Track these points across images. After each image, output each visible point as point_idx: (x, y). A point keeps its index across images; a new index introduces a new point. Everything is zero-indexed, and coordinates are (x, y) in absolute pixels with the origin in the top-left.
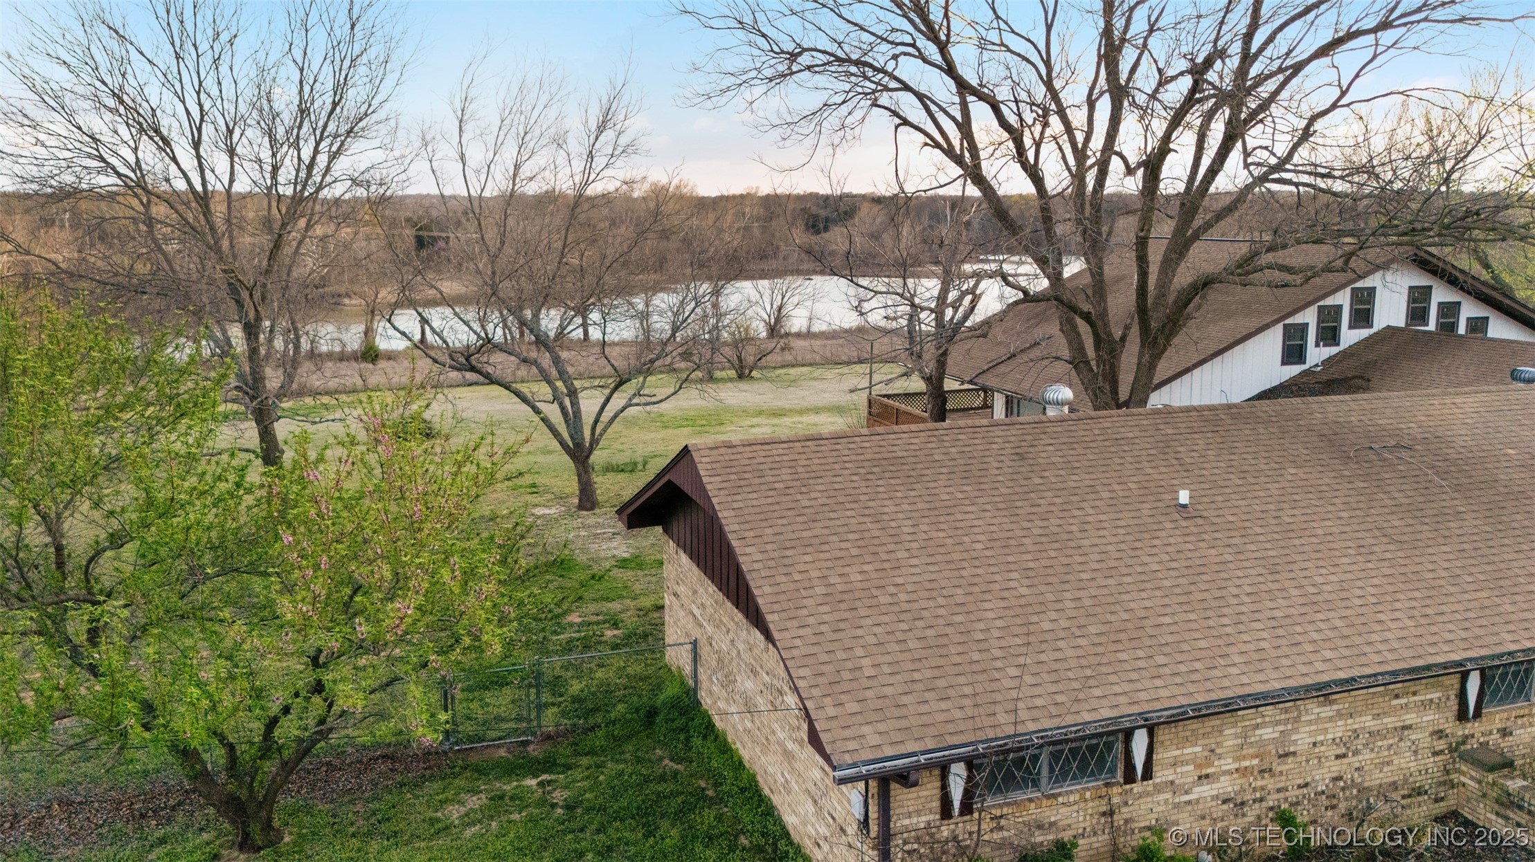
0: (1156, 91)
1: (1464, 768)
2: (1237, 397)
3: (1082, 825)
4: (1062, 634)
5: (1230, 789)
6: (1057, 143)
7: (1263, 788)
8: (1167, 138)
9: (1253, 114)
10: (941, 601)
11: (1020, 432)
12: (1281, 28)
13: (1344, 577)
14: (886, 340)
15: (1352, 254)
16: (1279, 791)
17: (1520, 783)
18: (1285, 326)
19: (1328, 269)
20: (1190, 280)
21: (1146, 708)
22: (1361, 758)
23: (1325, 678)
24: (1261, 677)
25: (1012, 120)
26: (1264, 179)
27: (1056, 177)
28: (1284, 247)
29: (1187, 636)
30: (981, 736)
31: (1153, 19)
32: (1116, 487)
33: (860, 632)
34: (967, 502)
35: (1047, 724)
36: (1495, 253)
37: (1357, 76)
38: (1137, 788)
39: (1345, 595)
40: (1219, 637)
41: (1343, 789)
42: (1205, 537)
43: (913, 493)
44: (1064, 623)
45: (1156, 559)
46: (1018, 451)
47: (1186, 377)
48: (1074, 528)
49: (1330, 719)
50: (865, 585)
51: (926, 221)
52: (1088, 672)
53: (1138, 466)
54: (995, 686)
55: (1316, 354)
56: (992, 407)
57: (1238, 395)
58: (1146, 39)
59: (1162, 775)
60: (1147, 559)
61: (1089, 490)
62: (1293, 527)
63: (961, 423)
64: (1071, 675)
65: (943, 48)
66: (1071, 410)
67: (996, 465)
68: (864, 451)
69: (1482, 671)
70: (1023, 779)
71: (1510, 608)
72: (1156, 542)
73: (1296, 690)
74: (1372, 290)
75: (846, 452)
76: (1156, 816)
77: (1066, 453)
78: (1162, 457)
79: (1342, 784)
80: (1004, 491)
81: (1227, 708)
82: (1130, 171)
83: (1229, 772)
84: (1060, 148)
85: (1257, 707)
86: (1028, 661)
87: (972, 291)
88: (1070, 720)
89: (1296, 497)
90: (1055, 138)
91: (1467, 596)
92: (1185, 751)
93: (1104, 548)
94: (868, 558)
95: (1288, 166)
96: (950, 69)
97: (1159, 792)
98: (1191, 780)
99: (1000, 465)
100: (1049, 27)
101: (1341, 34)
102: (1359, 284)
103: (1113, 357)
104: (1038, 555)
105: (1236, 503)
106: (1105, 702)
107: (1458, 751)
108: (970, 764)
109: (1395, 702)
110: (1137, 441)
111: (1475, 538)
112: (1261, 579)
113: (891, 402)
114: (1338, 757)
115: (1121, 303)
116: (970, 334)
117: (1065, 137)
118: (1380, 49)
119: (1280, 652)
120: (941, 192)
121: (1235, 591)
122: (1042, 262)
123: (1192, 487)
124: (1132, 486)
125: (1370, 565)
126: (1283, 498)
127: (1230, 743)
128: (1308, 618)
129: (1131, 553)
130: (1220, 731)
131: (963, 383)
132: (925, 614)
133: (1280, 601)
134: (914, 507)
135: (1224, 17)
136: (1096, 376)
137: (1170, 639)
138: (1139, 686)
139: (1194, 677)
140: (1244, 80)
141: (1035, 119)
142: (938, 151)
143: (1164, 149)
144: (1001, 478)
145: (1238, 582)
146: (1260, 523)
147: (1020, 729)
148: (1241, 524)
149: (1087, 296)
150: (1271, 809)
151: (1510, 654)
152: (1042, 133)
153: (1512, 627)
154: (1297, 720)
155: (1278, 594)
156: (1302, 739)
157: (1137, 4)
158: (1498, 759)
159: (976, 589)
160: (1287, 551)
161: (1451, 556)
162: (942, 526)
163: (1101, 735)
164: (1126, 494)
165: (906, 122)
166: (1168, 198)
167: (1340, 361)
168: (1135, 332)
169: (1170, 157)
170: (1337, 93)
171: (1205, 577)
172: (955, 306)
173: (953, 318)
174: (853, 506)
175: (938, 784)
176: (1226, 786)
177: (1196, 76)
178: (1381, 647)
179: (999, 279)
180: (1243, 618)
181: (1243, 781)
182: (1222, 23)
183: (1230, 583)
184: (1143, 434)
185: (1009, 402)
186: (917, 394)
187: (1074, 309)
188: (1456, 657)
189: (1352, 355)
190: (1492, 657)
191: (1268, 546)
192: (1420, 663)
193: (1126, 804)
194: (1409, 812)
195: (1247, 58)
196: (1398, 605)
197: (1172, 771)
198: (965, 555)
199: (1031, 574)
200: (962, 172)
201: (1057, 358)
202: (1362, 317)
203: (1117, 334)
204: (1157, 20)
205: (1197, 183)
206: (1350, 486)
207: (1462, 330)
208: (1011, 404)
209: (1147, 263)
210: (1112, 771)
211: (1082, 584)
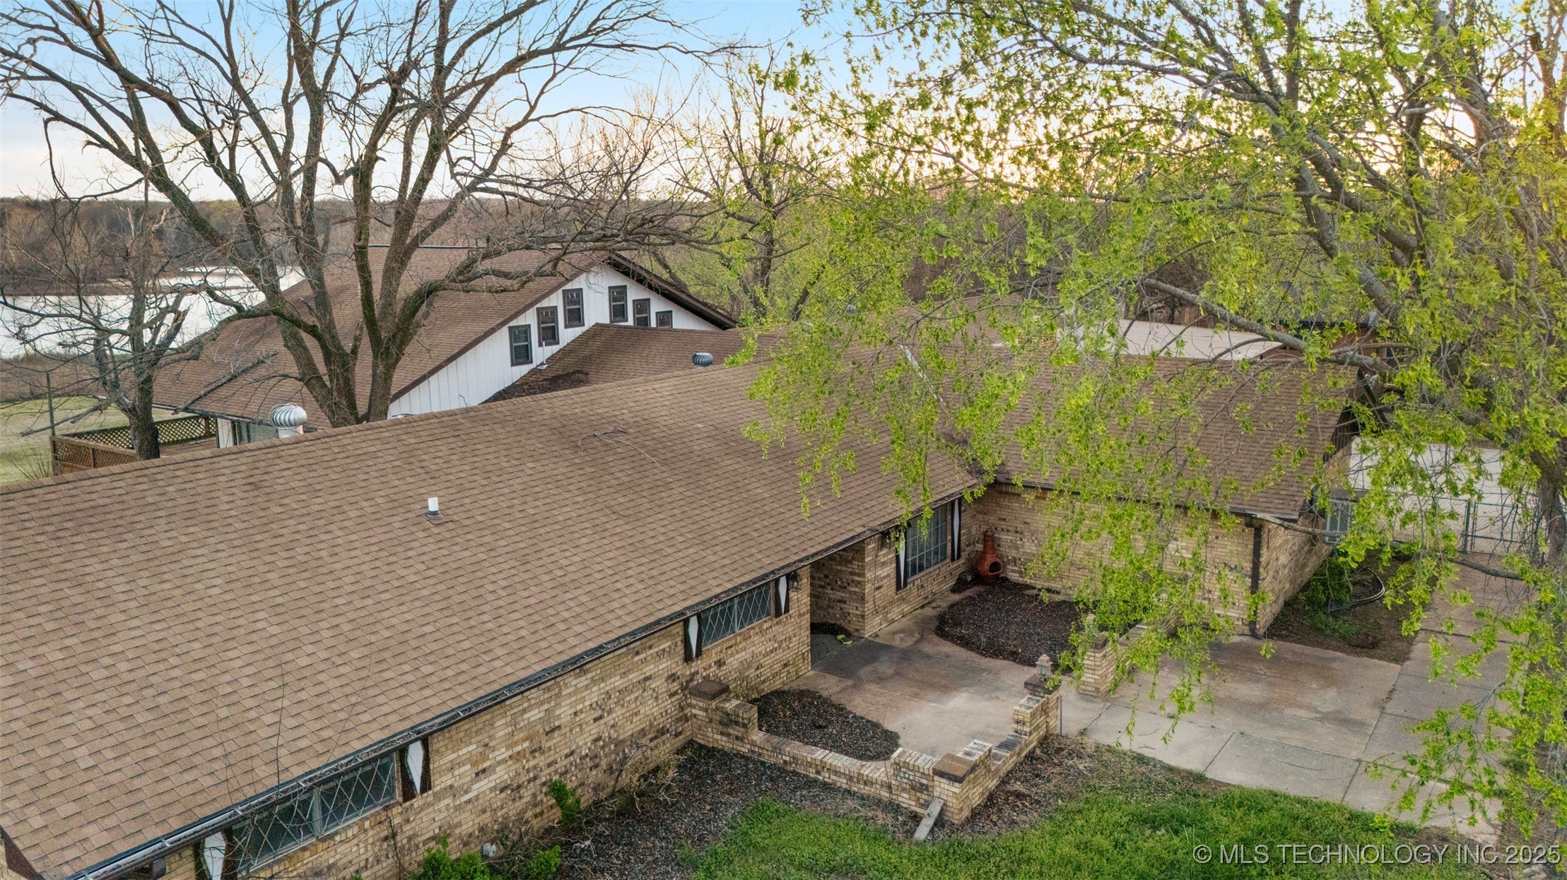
0: (355, 96)
1: (694, 702)
2: (474, 401)
3: (364, 857)
4: (322, 666)
5: (506, 777)
6: (254, 147)
7: (535, 767)
8: (372, 146)
9: (453, 126)
10: (174, 661)
11: (250, 459)
12: (469, 42)
13: (584, 556)
14: (67, 370)
15: (558, 259)
16: (549, 765)
17: (735, 702)
18: (510, 328)
19: (540, 274)
20: (415, 288)
21: (418, 720)
22: (614, 715)
23: (578, 651)
24: (523, 664)
25: (198, 120)
26: (472, 188)
27: (258, 184)
28: (498, 253)
29: (451, 640)
30: (239, 797)
31: (343, 23)
32: (365, 504)
33: (68, 720)
34: (195, 545)
35: (314, 764)
36: (668, 254)
37: (542, 92)
38: (417, 802)
39: (588, 571)
40: (482, 634)
41: (603, 748)
42: (458, 540)
43: (124, 545)
44: (323, 655)
45: (413, 570)
46: (251, 480)
47: (423, 385)
48: (323, 553)
49: (587, 687)
50: (69, 663)
51: (104, 230)
52: (353, 699)
53: (384, 479)
54: (249, 739)
55: (541, 354)
56: (216, 435)
57: (475, 399)
58: (338, 42)
59: (439, 783)
60: (403, 572)
61: (334, 511)
62: (537, 517)
63: (177, 457)
64: (335, 706)
65: (96, 35)
66: (307, 430)
67: (225, 499)
68: (50, 504)
69: (699, 616)
70: (293, 829)
71: (712, 558)
72: (410, 553)
73: (555, 668)
74: (580, 291)
75: (25, 509)
76: (438, 824)
77: (306, 475)
78: (407, 467)
79: (601, 743)
80: (239, 526)
81: (495, 701)
82: (339, 180)
83: (505, 761)
84: (258, 153)
85: (522, 693)
86: (286, 703)
87: (174, 309)
88: (338, 753)
89: (537, 489)
90: (250, 141)
91: (681, 554)
92: (461, 753)
93: (357, 569)
94: (70, 631)
95: (492, 177)
96: (109, 60)
97: (439, 800)
98: (469, 779)
99: (231, 498)
100: (227, 22)
101: (523, 52)
102: (568, 287)
103: (347, 370)
104: (287, 589)
105: (483, 503)
106: (375, 725)
107: (689, 689)
108: (228, 832)
109: (636, 659)
110: (379, 454)
111: (682, 503)
112: (513, 571)
113: (83, 441)
114: (596, 720)
115: (347, 315)
116: (176, 357)
117: (263, 141)
118: (559, 68)
119: (538, 637)
120: (120, 196)
121: (491, 587)
122: (253, 273)
123: (441, 493)
124: (380, 500)
125: (605, 541)
126: (526, 492)
127: (502, 733)
128: (558, 599)
129: (385, 568)
130: (492, 725)
131: (176, 412)
132: (154, 679)
133: (533, 589)
134: (128, 561)
135: (413, 29)
136: (330, 391)
137: (433, 647)
138: (408, 700)
139: (461, 679)
140: (441, 92)
141: (223, 121)
142: (106, 151)
143: (371, 158)
144: (233, 513)
145: (493, 578)
146: (507, 518)
147: (285, 777)
148: (489, 523)
149: (310, 309)
150: (544, 784)
151: (716, 596)
152: (235, 136)
153: (715, 574)
154: (558, 695)
155: (531, 583)
156: (564, 713)
157: (325, 5)
158: (717, 687)
159: (215, 640)
160: (535, 541)
161: (666, 522)
162: (166, 577)
163: (375, 759)
164: (374, 510)
165: (57, 117)
166: (383, 206)
167: (561, 359)
168: (366, 343)
169: (378, 166)
170: (528, 108)
171: (461, 580)
172: (155, 325)
173: (153, 340)
174: (40, 572)
175: (192, 865)
176: (502, 775)
177: (394, 85)
178: (620, 612)
179: (204, 293)
180: (501, 611)
181: (518, 765)
182: (412, 34)
183: (485, 581)
184: (387, 446)
185: (236, 427)
186: (118, 429)
187: (297, 323)
188: (677, 608)
189: (570, 352)
190: (703, 603)
191: (517, 539)
192: (652, 619)
193: (408, 821)
194: (656, 752)
195: (442, 71)
196: (630, 573)
197: (450, 775)
198: (199, 604)
199: (279, 610)
200: (141, 176)
201: (286, 376)
202: (575, 317)
203: (348, 346)
204: (347, 24)
205: (409, 192)
206: (581, 472)
207: (653, 324)
208: (239, 431)
209: (369, 272)
210: (390, 793)
211: (338, 611)
